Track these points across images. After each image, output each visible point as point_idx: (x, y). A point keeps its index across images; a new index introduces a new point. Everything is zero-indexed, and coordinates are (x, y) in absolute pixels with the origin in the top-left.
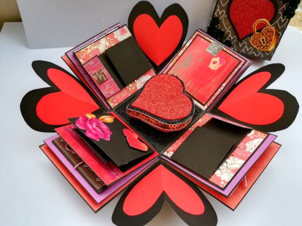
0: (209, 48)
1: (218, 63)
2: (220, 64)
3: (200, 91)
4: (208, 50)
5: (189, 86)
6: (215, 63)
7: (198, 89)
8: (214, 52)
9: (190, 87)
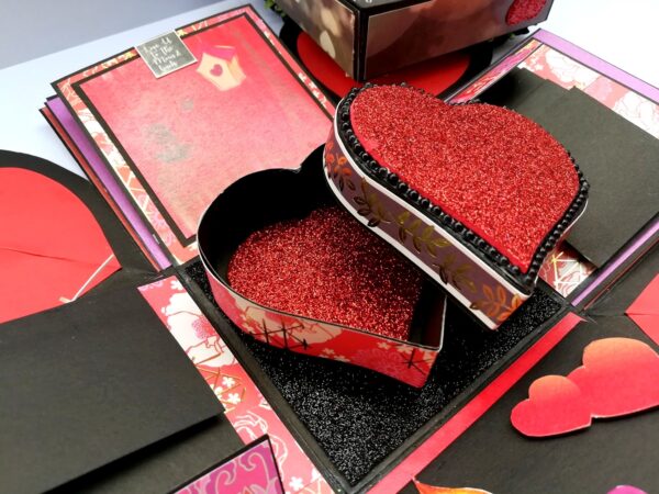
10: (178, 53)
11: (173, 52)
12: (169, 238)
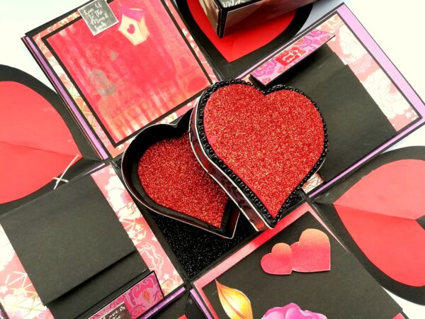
0: (92, 26)
1: (134, 23)
2: (138, 20)
3: (180, 82)
4: (95, 30)
5: (161, 100)
6: (131, 30)
7: (177, 85)
8: (105, 21)
9: (165, 99)
10: (107, 17)
11: (103, 15)
12: (107, 143)
